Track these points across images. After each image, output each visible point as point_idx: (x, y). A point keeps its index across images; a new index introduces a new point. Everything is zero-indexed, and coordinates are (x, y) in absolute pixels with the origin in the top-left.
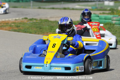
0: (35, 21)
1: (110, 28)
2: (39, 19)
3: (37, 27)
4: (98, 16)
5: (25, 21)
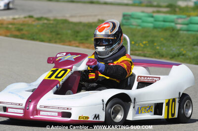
0: (45, 21)
2: (52, 18)
3: (52, 32)
4: (152, 17)
5: (30, 21)
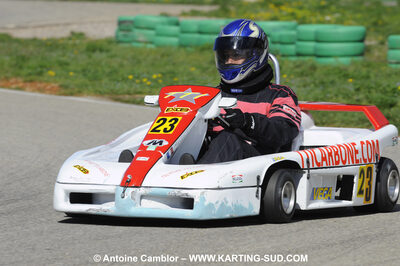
4: (177, 24)
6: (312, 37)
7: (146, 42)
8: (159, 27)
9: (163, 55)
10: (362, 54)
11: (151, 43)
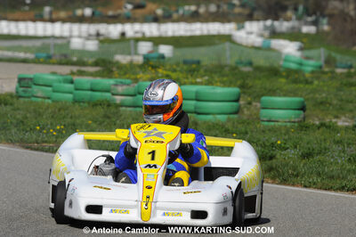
1: (109, 118)
6: (193, 96)
7: (44, 98)
8: (55, 84)
9: (59, 110)
10: (236, 113)
11: (49, 98)
